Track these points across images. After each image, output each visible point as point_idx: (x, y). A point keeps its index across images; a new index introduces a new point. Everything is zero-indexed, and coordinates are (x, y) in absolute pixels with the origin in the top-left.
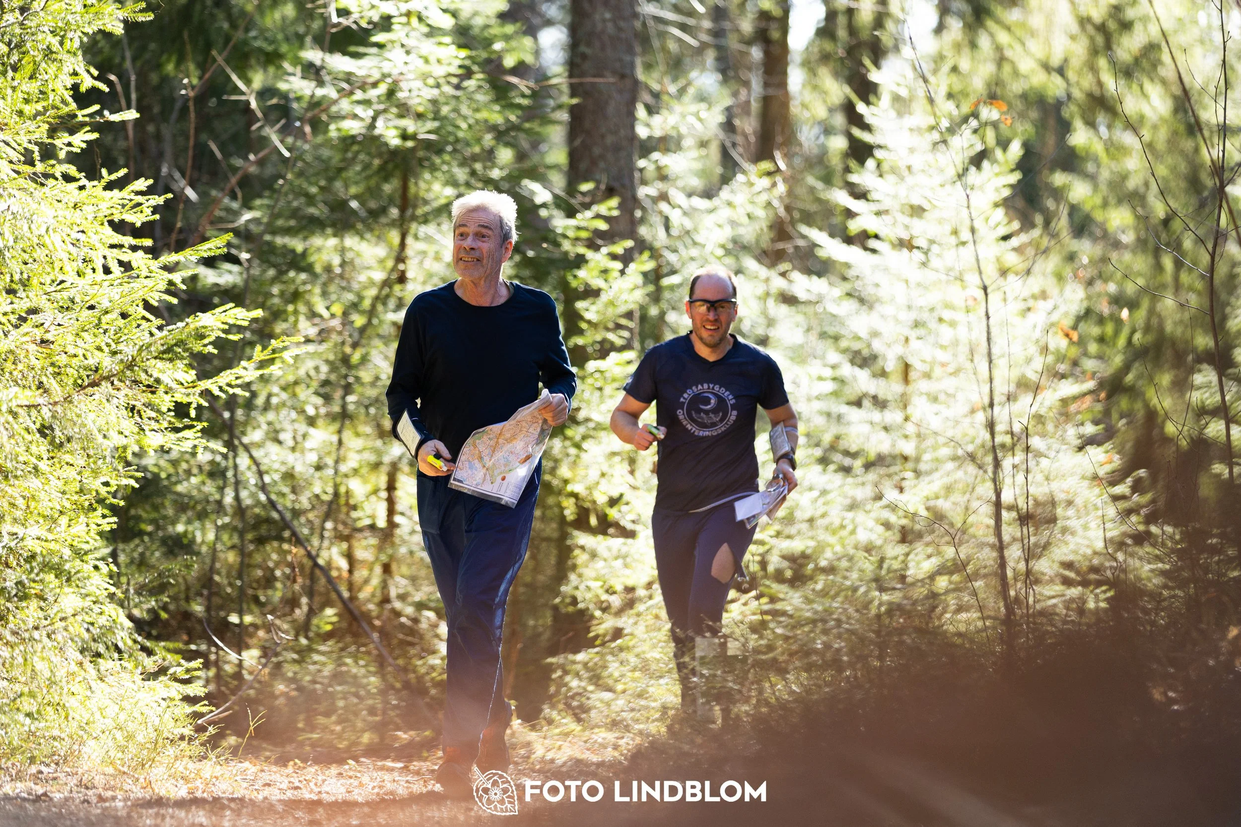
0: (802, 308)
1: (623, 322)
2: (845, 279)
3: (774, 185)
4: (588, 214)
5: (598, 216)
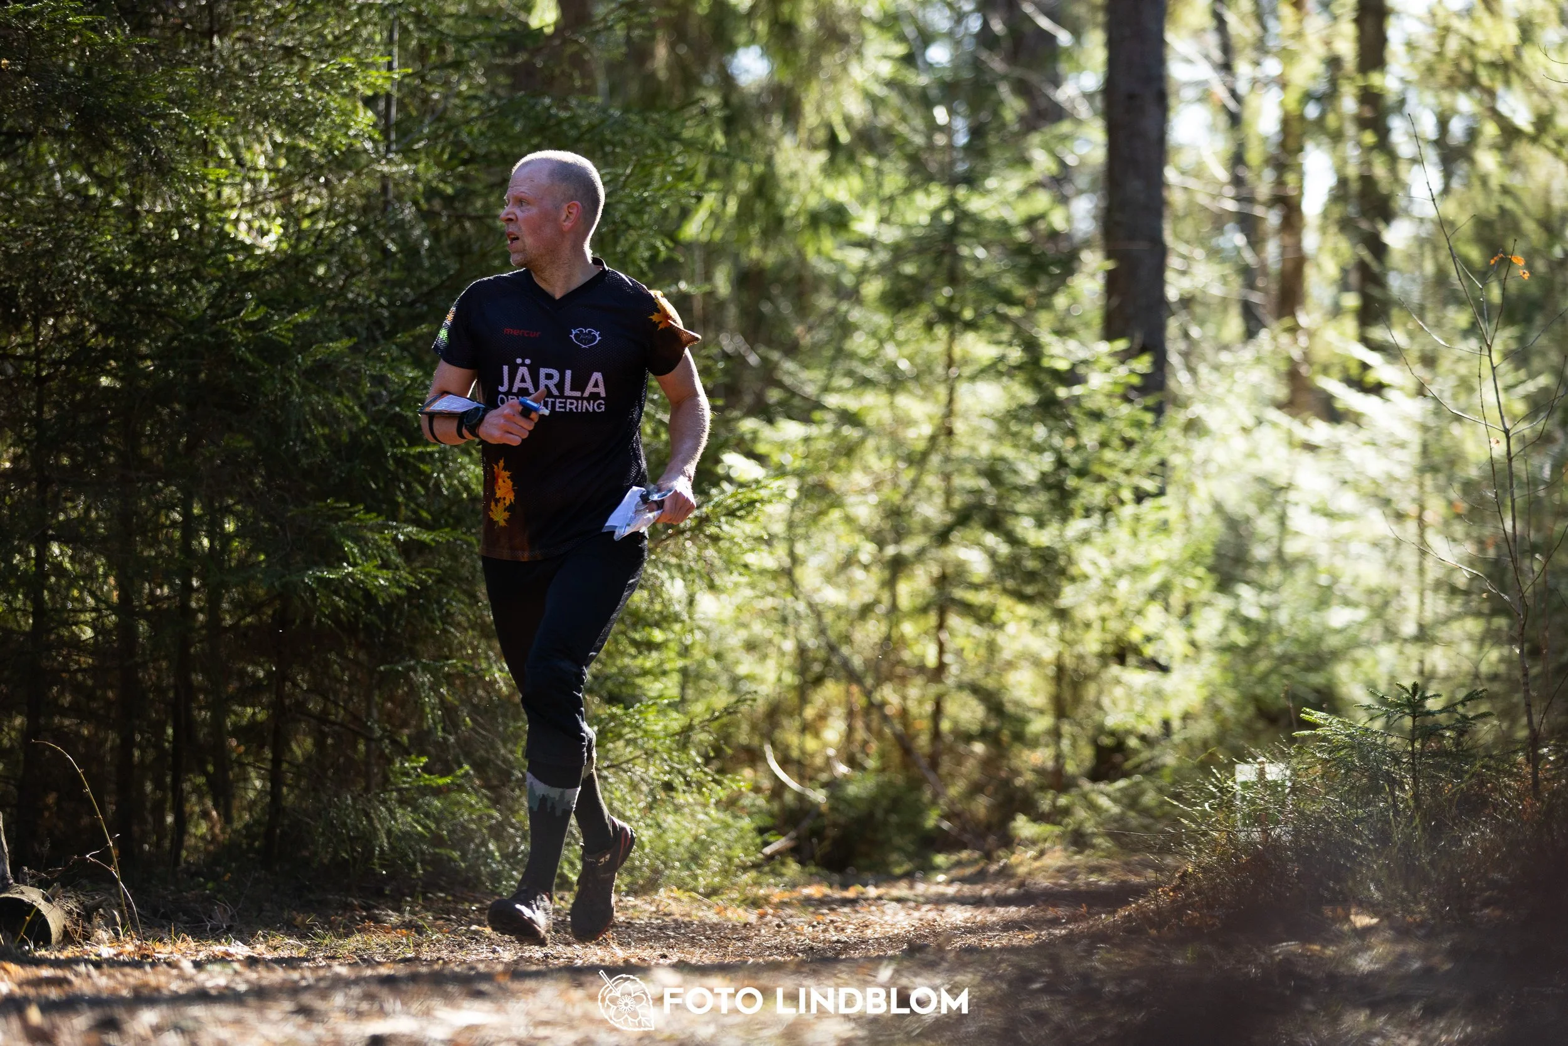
0: (1320, 454)
2: (1360, 426)
3: (1296, 340)
4: (1123, 370)
5: (1132, 372)
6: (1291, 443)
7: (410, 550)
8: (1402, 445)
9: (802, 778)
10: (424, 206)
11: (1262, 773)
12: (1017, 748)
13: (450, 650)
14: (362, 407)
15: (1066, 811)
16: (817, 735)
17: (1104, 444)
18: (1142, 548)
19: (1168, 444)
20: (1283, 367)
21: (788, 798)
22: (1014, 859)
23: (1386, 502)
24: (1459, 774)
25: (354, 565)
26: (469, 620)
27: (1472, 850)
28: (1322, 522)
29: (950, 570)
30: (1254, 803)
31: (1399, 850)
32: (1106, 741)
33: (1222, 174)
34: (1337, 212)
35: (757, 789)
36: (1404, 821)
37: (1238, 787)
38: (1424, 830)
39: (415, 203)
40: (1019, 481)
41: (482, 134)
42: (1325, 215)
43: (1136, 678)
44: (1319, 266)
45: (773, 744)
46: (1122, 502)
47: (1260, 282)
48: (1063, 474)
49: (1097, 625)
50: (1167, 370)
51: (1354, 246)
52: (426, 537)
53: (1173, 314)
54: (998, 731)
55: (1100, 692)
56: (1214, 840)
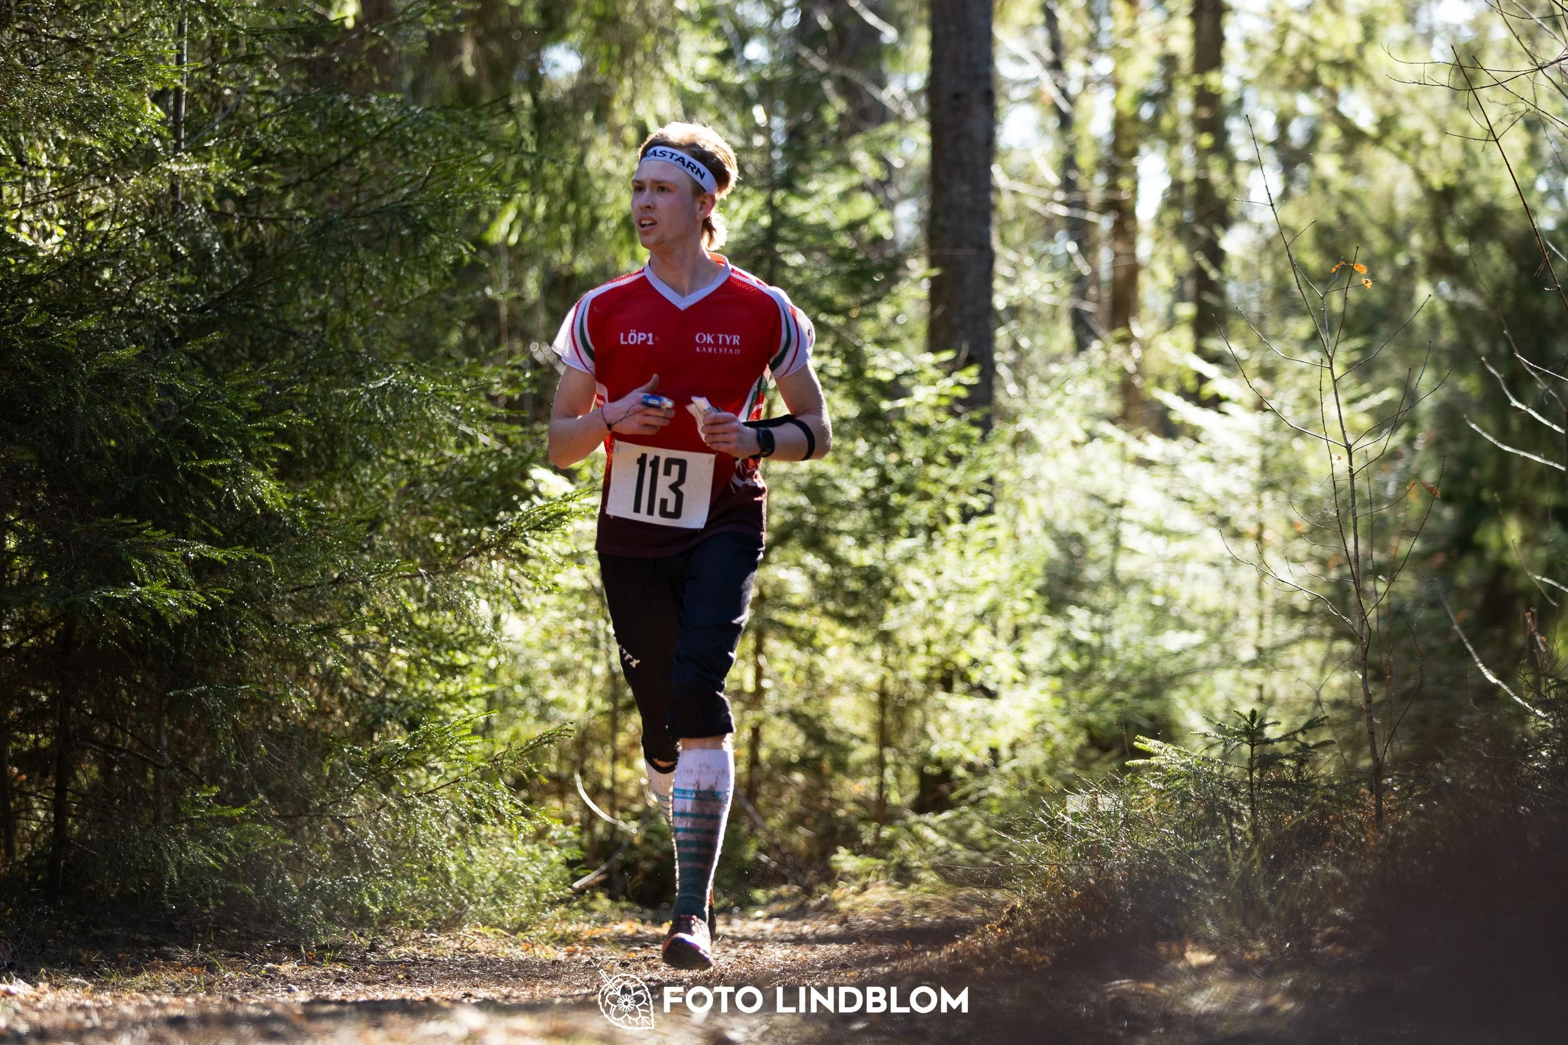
0: (1156, 470)
1: (986, 487)
2: (1198, 441)
3: (1129, 352)
4: (949, 382)
5: (959, 384)
6: (1124, 457)
7: (202, 569)
8: (1240, 461)
9: (612, 808)
10: (216, 207)
11: (1094, 804)
12: (839, 776)
13: (243, 674)
14: (150, 418)
15: (891, 844)
16: (629, 764)
17: (928, 460)
18: (970, 568)
19: (997, 460)
20: (1116, 379)
21: (599, 829)
22: (836, 894)
23: (1224, 522)
24: (1299, 805)
25: (142, 584)
26: (263, 643)
27: (1313, 885)
28: (1159, 542)
29: (768, 591)
30: (1086, 836)
31: (1237, 885)
32: (930, 769)
33: (1054, 179)
34: (1170, 217)
35: (567, 821)
36: (1241, 854)
37: (1068, 819)
38: (1263, 863)
39: (206, 204)
40: (842, 498)
41: (276, 131)
42: (1159, 221)
43: (961, 704)
44: (1153, 275)
45: (582, 773)
46: (948, 521)
47: (1092, 291)
48: (886, 490)
49: (922, 649)
50: (996, 382)
51: (1191, 252)
52: (218, 555)
53: (1002, 324)
54: (819, 759)
55: (925, 719)
56: (1045, 874)
